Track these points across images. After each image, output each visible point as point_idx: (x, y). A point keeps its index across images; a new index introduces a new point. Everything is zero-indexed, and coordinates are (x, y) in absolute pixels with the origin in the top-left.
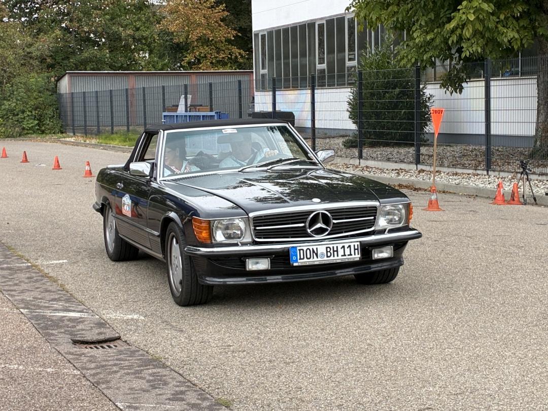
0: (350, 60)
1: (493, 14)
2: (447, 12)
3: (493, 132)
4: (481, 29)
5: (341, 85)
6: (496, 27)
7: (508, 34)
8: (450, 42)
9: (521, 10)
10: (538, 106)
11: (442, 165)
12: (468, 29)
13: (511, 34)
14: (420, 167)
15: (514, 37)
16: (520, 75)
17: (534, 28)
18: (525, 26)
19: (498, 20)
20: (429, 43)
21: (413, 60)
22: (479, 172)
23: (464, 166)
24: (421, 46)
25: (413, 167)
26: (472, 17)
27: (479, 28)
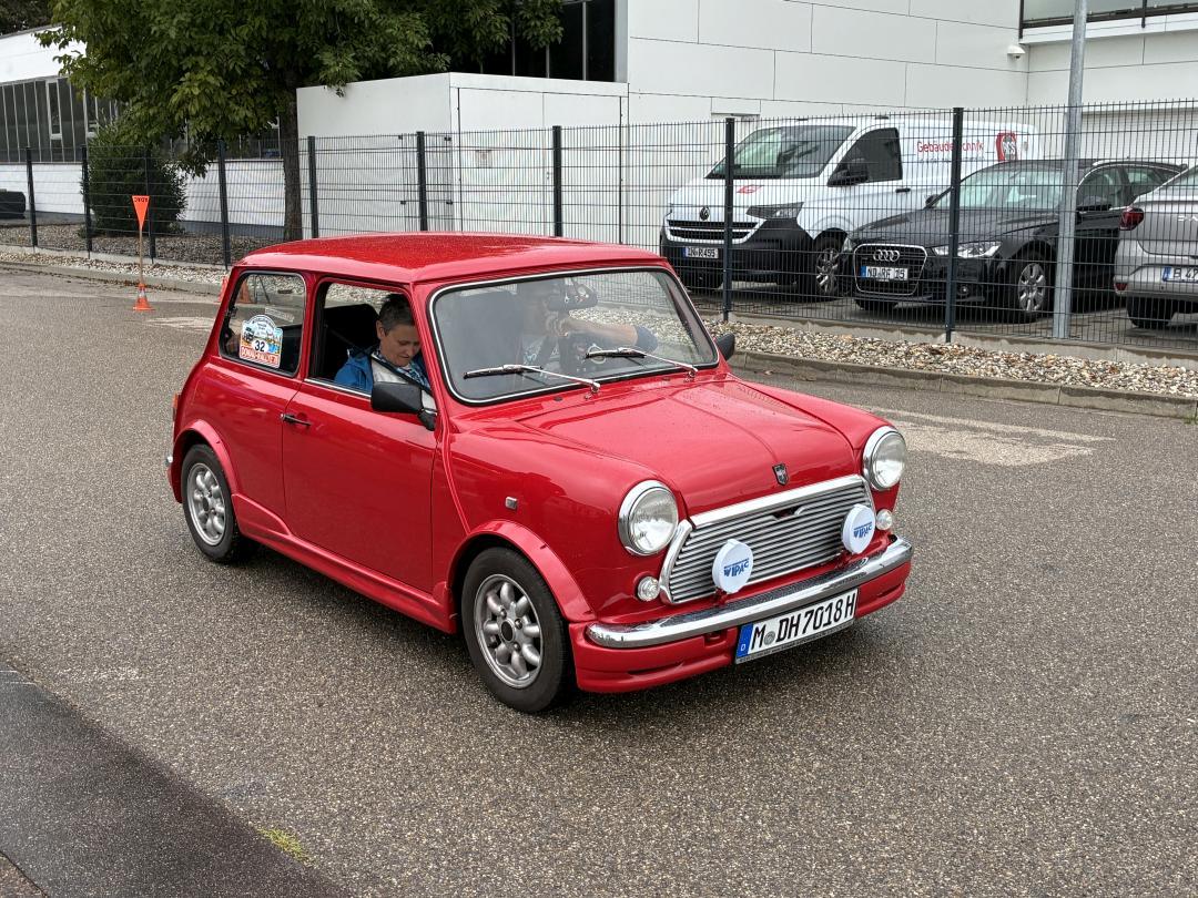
0: (90, 130)
1: (223, 88)
2: (171, 84)
3: (230, 221)
5: (69, 160)
6: (228, 104)
8: (176, 118)
9: (255, 86)
10: (286, 193)
11: (178, 259)
12: (193, 104)
13: (243, 112)
14: (156, 261)
15: (246, 116)
17: (273, 106)
19: (229, 96)
20: (154, 117)
21: (136, 137)
22: (218, 267)
23: (204, 260)
24: (146, 122)
25: (148, 261)
26: (197, 92)
27: (206, 104)
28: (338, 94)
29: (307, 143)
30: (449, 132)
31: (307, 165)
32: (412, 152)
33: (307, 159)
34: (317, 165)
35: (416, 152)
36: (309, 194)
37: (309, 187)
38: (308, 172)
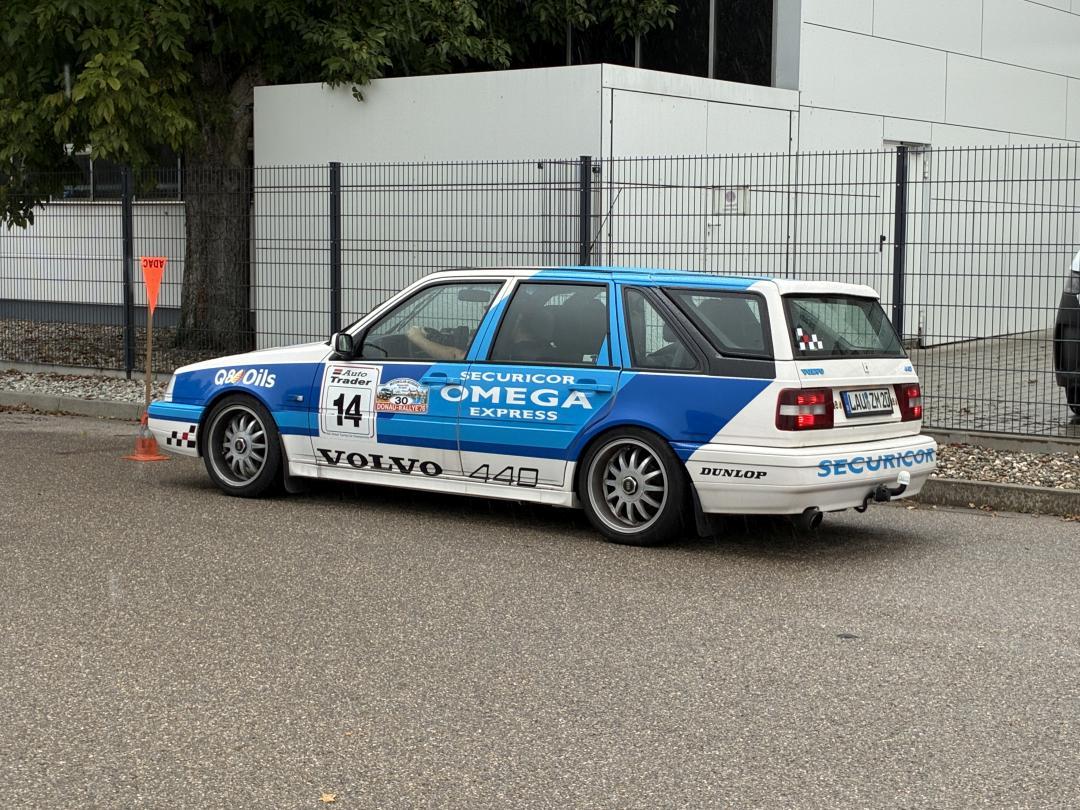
2: (42, 74)
4: (128, 108)
7: (176, 122)
12: (107, 106)
16: (92, 199)
19: (147, 95)
22: (109, 374)
26: (117, 85)
27: (125, 107)
29: (326, 173)
30: (599, 159)
31: (326, 209)
32: (566, 189)
33: (325, 199)
34: (344, 210)
35: (576, 189)
36: (326, 257)
37: (327, 245)
38: (327, 221)
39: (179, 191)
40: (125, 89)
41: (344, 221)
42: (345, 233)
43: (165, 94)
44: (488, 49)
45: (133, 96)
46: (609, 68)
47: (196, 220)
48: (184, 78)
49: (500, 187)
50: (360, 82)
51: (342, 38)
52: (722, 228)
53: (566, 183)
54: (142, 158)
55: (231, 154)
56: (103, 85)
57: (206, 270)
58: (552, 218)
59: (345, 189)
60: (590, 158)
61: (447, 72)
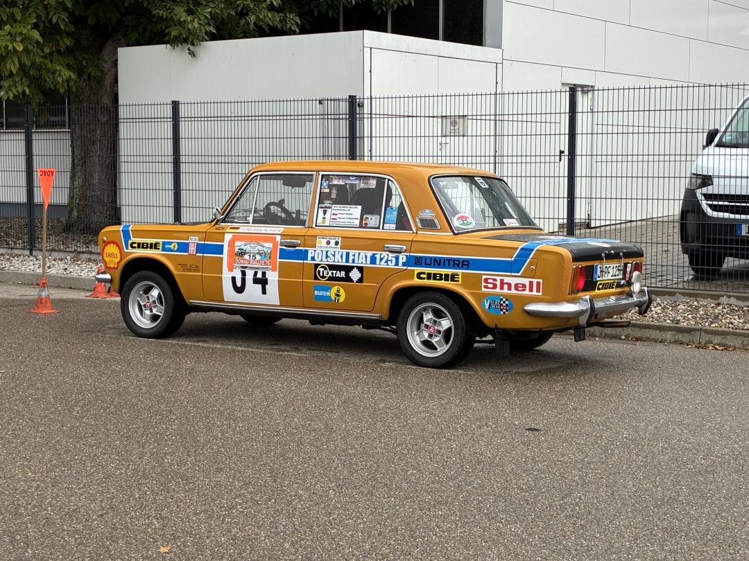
4: (28, 63)
12: (13, 62)
16: (5, 128)
18: (71, 63)
19: (43, 54)
22: (17, 252)
26: (20, 48)
27: (26, 62)
28: (189, 53)
29: (169, 108)
30: (362, 97)
31: (170, 135)
32: (339, 119)
33: (168, 127)
34: (182, 134)
35: (346, 119)
36: (170, 168)
37: (171, 159)
38: (170, 143)
39: (67, 121)
40: (26, 50)
41: (182, 142)
42: (183, 151)
43: (55, 54)
44: (283, 21)
45: (32, 55)
46: (368, 34)
47: (78, 143)
48: (68, 42)
49: (292, 117)
50: (193, 44)
51: (181, 13)
52: (448, 146)
53: (339, 114)
54: (38, 99)
55: (103, 95)
56: (10, 47)
57: (85, 178)
58: (330, 139)
59: (183, 119)
60: (355, 96)
61: (255, 37)
